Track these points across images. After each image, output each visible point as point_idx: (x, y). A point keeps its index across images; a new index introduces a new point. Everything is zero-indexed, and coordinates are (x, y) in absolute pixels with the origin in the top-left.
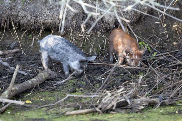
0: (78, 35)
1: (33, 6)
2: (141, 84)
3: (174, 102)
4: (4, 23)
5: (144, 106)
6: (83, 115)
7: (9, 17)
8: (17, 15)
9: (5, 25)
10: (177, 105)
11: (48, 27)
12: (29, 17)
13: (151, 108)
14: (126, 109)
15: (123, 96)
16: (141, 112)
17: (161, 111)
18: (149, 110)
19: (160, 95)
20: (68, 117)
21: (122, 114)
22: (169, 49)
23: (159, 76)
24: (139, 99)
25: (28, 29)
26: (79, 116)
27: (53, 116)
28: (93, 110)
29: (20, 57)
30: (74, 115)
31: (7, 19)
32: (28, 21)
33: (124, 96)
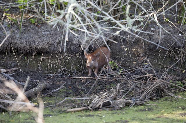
0: (62, 56)
1: (28, 35)
2: (119, 90)
3: (143, 103)
4: (6, 49)
5: (122, 105)
6: (79, 112)
7: (10, 44)
8: (16, 42)
9: (7, 50)
10: (146, 105)
11: (39, 51)
12: (25, 44)
13: (127, 107)
14: (110, 107)
15: (106, 98)
16: (120, 110)
17: (135, 109)
18: (126, 109)
19: (133, 98)
20: (69, 113)
21: (108, 111)
22: (130, 67)
23: (131, 84)
24: (118, 101)
25: (24, 53)
26: (76, 112)
27: (57, 113)
28: (86, 108)
29: (19, 73)
30: (72, 111)
31: (9, 45)
32: (24, 46)
33: (108, 98)
